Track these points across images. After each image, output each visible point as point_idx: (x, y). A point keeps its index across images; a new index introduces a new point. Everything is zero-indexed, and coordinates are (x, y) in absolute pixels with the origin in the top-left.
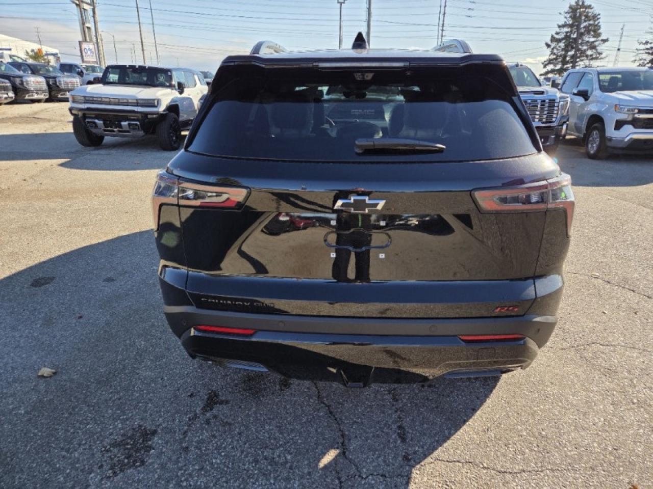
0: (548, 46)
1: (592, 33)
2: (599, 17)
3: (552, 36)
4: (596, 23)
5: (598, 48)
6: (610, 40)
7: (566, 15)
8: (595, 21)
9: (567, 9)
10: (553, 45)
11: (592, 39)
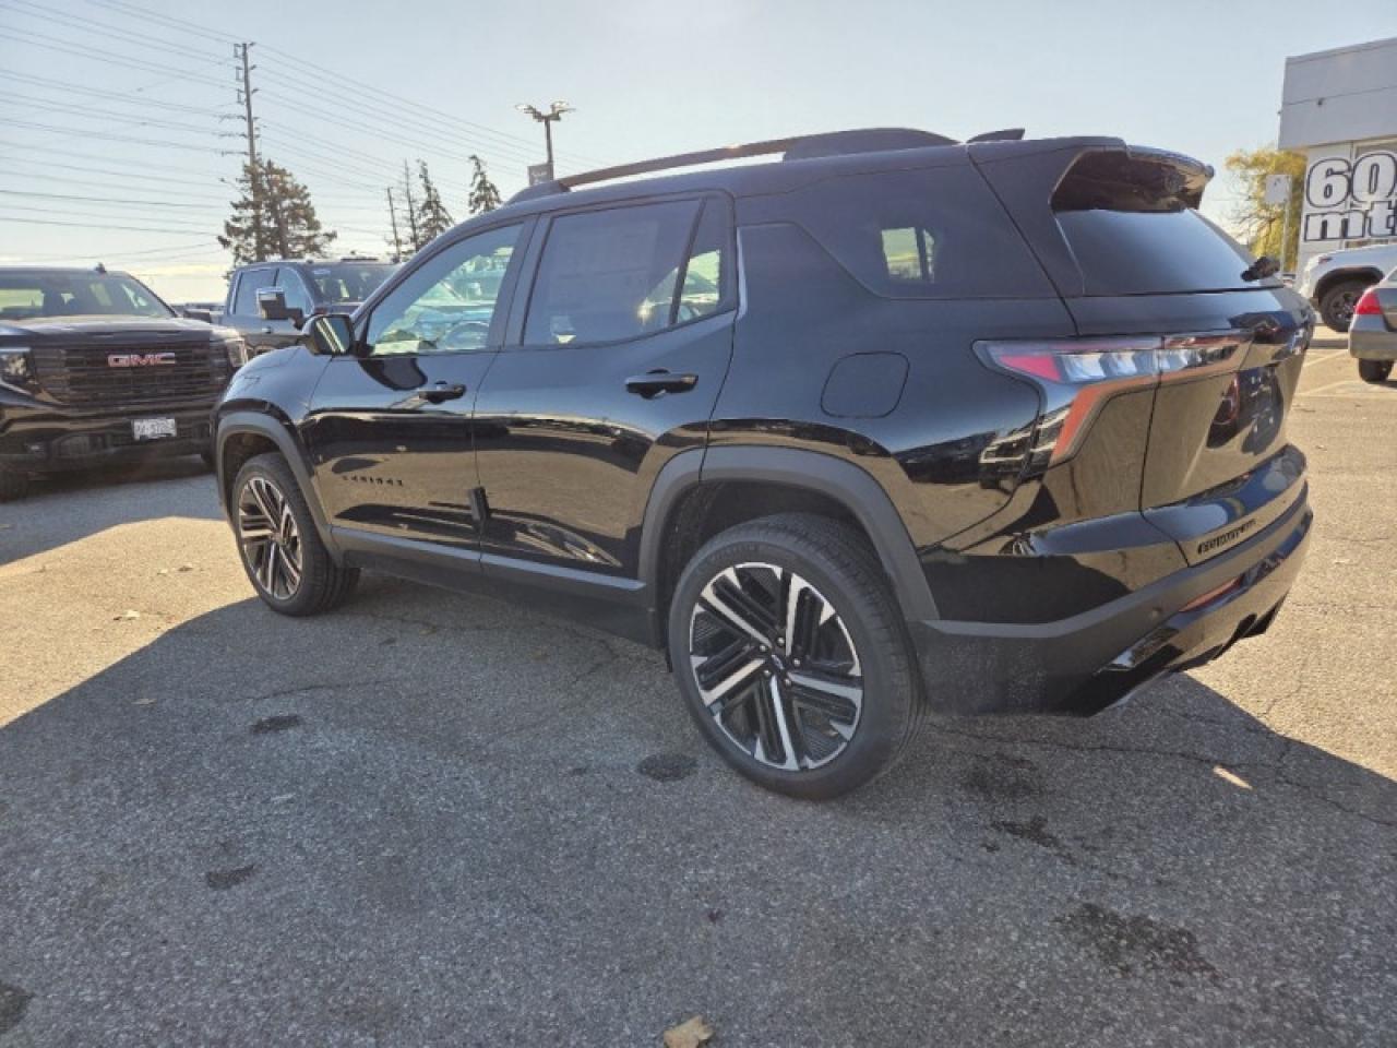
0: (225, 243)
1: (304, 222)
2: (306, 191)
3: (228, 225)
4: (305, 202)
5: (322, 249)
6: (339, 235)
7: (242, 185)
8: (302, 199)
9: (240, 174)
10: (234, 242)
11: (306, 233)
